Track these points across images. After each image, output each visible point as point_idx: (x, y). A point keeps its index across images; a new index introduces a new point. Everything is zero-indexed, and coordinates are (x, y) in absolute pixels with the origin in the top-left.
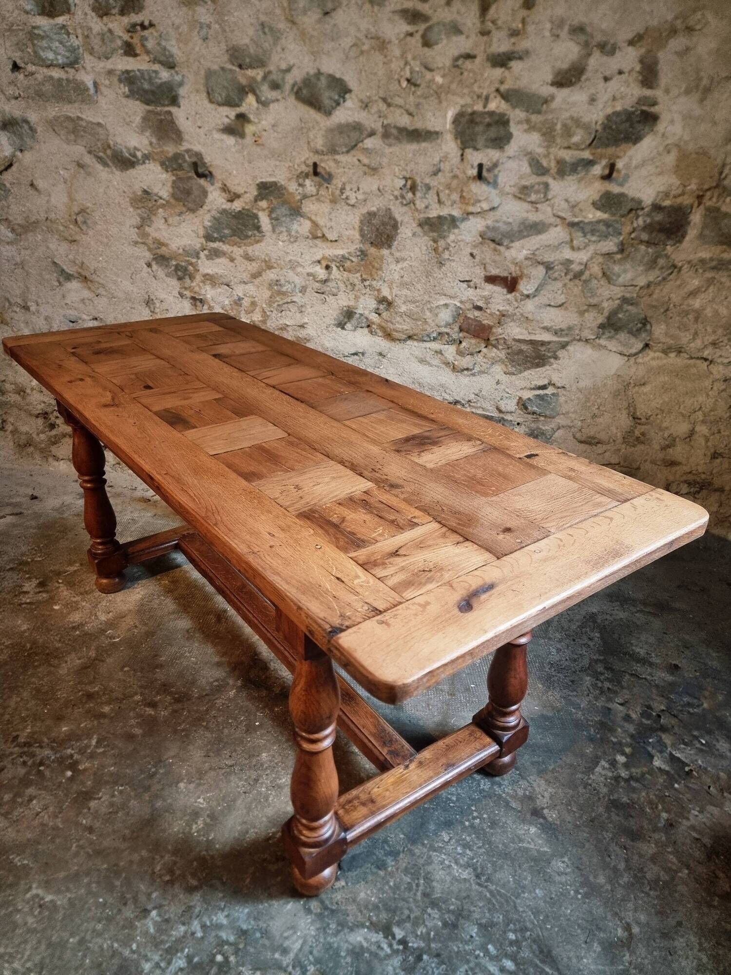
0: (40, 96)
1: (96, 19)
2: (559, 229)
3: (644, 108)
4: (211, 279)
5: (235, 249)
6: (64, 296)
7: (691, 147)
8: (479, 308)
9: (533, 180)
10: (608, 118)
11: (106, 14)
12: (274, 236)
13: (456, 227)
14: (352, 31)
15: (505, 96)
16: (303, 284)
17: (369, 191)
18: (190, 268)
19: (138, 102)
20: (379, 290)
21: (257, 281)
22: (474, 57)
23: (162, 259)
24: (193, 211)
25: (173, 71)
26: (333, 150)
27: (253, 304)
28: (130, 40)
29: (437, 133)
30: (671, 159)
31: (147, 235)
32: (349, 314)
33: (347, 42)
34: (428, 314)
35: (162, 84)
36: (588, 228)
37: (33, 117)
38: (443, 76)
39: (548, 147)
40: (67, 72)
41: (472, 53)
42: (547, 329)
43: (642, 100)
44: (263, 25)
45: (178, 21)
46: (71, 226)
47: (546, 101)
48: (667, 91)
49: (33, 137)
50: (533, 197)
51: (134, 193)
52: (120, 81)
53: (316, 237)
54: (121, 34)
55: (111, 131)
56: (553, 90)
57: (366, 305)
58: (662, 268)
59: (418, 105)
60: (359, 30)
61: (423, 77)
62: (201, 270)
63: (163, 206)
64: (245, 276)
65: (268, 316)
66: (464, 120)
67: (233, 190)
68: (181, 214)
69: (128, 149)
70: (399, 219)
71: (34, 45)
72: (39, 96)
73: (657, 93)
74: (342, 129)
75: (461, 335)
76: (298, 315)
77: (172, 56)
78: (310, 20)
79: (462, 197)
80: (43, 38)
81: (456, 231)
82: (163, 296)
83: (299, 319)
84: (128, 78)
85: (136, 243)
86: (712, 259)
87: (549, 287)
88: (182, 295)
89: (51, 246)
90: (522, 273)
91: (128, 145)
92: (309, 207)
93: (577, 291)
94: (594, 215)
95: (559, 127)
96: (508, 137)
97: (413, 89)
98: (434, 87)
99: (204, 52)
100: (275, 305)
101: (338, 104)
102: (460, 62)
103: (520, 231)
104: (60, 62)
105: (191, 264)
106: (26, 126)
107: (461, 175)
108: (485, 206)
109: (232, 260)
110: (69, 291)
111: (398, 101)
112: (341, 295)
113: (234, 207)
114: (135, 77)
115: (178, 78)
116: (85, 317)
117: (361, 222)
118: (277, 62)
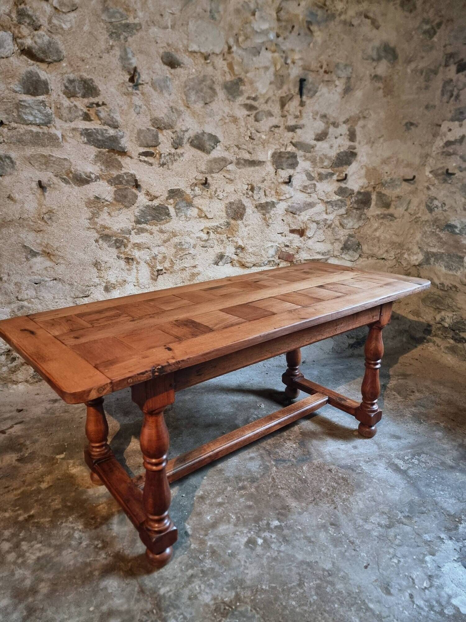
0: (19, 142)
1: (66, 99)
2: (320, 204)
3: (352, 150)
4: (138, 246)
5: (154, 227)
6: (31, 267)
7: (370, 166)
8: (287, 246)
9: (308, 183)
10: (338, 154)
11: (73, 96)
12: (177, 218)
13: (275, 207)
14: (220, 112)
15: (294, 145)
16: (195, 243)
17: (229, 191)
18: (125, 240)
19: (93, 147)
20: (237, 242)
21: (166, 245)
22: (279, 127)
23: (106, 237)
24: (127, 207)
25: (117, 130)
26: (211, 172)
27: (164, 257)
28: (87, 112)
29: (264, 162)
30: (363, 172)
31: (96, 223)
32: (221, 257)
33: (217, 118)
34: (263, 251)
35: (110, 137)
36: (334, 204)
37: (13, 155)
38: (266, 135)
39: (314, 168)
40: (41, 128)
41: (278, 125)
42: (318, 253)
43: (351, 147)
44: (171, 108)
45: (121, 103)
46: (39, 222)
47: (313, 147)
48: (359, 143)
49: (13, 167)
50: (309, 191)
51: (89, 199)
52: (81, 134)
53: (200, 217)
54: (82, 108)
55: (74, 163)
56: (315, 142)
57: (230, 251)
58: (364, 219)
59: (254, 149)
60: (224, 112)
61: (256, 135)
62: (132, 241)
63: (107, 206)
64: (160, 242)
65: (174, 263)
66: (276, 156)
67: (153, 194)
68: (120, 209)
69: (85, 173)
70: (246, 205)
71: (19, 111)
72: (21, 142)
73: (356, 144)
74: (215, 161)
75: (279, 261)
76: (192, 261)
77: (117, 122)
78: (198, 106)
79: (277, 192)
80: (26, 107)
81: (275, 209)
82: (106, 259)
83: (191, 262)
84: (87, 133)
85: (89, 228)
86: (381, 214)
87: (317, 233)
88: (118, 257)
89: (21, 235)
90: (307, 227)
91: (86, 171)
92: (196, 201)
93: (330, 233)
94: (336, 198)
95: (318, 158)
96: (297, 163)
97: (252, 141)
98: (261, 140)
99: (137, 120)
100: (178, 257)
101: (214, 148)
102: (273, 129)
103: (304, 207)
104: (38, 122)
105: (126, 238)
106: (8, 161)
107: (275, 182)
108: (288, 196)
109: (151, 233)
110: (35, 264)
111: (245, 147)
112: (216, 247)
113: (153, 204)
114: (92, 132)
115: (120, 134)
116: (47, 279)
117: (226, 207)
118: (180, 126)
